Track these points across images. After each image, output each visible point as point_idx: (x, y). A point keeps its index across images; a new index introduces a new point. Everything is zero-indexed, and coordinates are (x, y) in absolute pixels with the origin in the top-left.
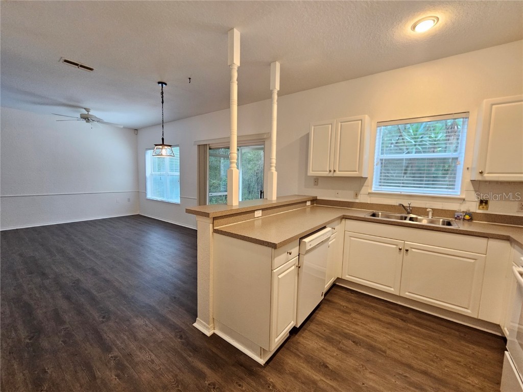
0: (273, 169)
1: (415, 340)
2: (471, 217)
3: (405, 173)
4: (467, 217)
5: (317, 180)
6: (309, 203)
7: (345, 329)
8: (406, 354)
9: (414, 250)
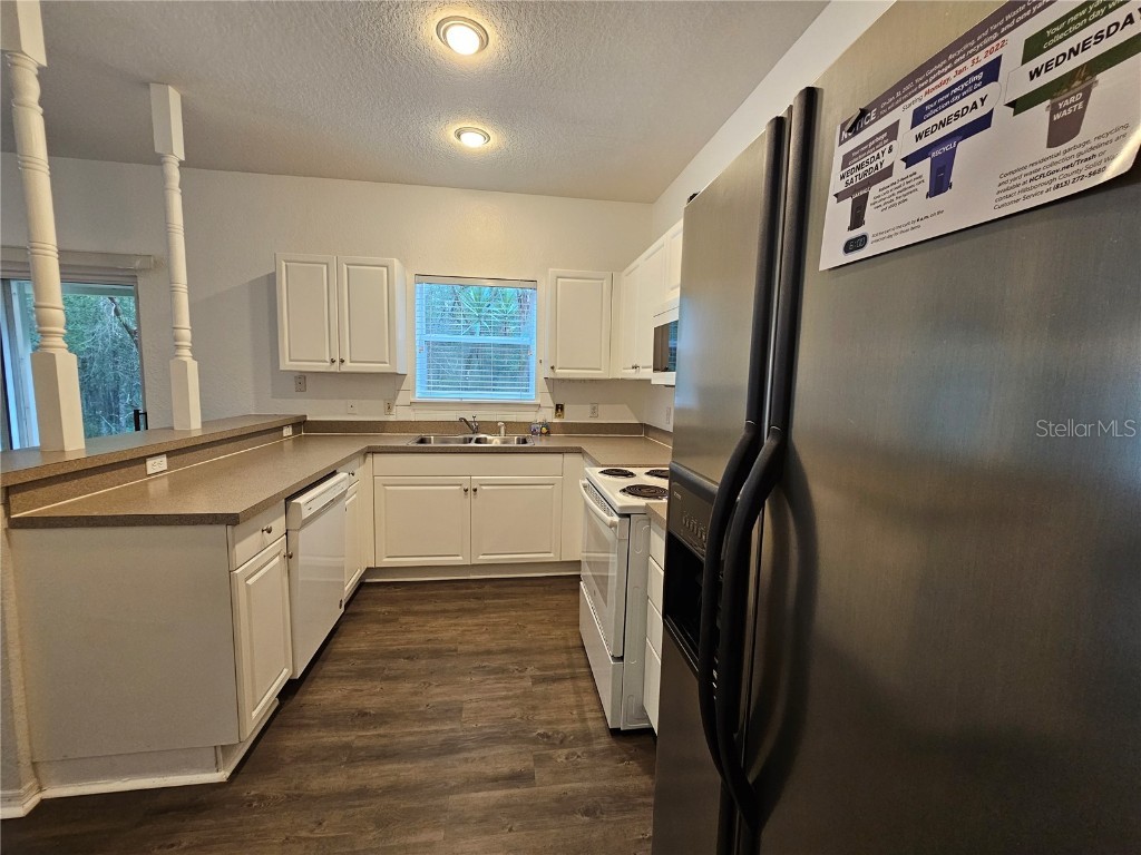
0: (186, 354)
1: (494, 618)
2: (548, 429)
3: (467, 367)
4: (544, 430)
5: (302, 380)
6: (287, 432)
7: (391, 645)
8: (484, 640)
9: (484, 488)
